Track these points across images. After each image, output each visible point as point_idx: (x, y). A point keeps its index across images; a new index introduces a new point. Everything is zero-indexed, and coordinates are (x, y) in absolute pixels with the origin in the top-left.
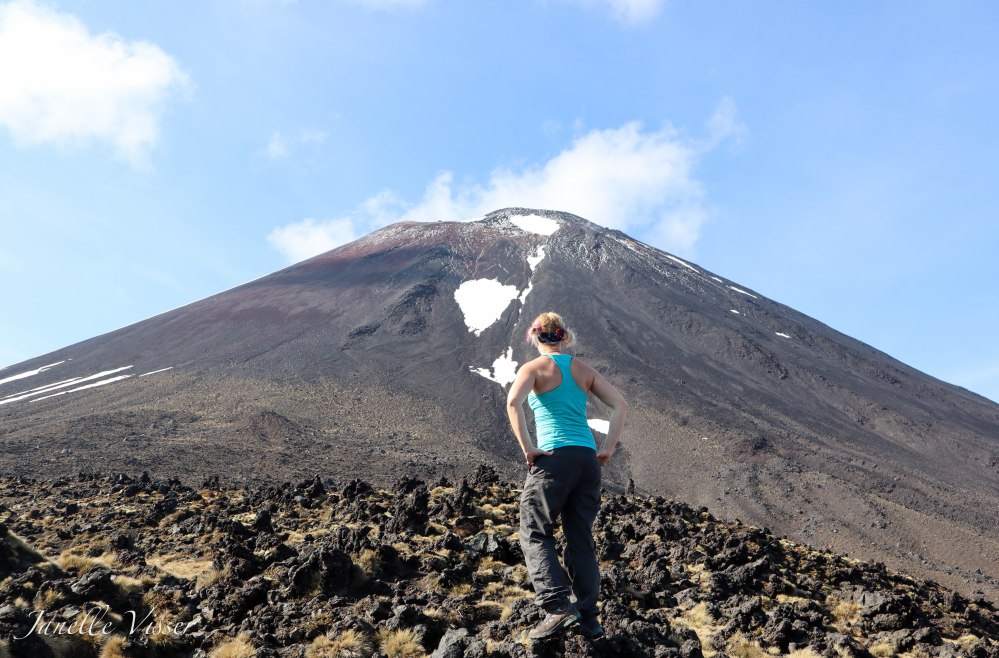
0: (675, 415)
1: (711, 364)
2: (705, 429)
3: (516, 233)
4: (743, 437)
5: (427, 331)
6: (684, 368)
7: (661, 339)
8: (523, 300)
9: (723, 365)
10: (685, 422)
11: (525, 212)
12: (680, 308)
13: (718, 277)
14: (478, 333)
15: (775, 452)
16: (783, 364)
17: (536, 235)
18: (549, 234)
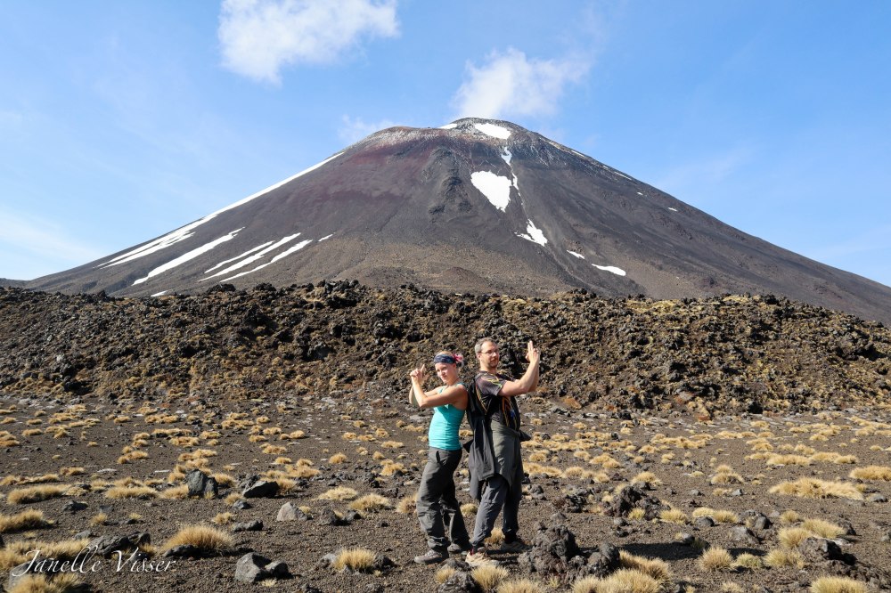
0: (653, 264)
1: (647, 230)
2: (675, 272)
3: (484, 138)
4: (701, 278)
5: (473, 208)
6: (635, 233)
7: (613, 214)
8: (515, 185)
9: (654, 231)
10: (661, 268)
11: (483, 121)
12: (614, 193)
13: (622, 173)
14: (503, 210)
15: (720, 285)
16: (687, 230)
17: (497, 139)
18: (506, 138)
